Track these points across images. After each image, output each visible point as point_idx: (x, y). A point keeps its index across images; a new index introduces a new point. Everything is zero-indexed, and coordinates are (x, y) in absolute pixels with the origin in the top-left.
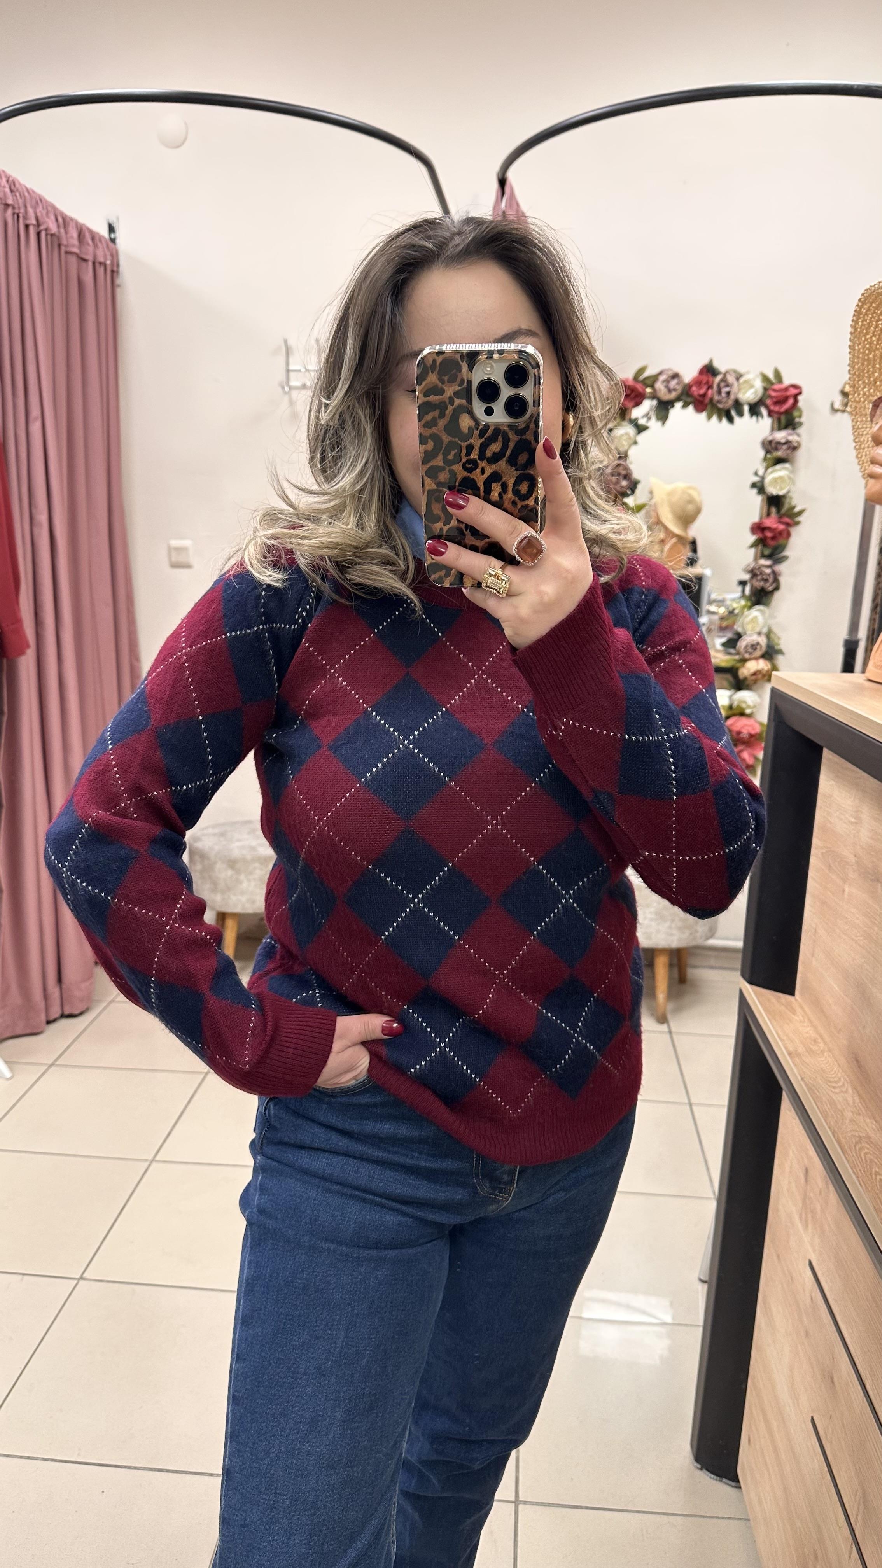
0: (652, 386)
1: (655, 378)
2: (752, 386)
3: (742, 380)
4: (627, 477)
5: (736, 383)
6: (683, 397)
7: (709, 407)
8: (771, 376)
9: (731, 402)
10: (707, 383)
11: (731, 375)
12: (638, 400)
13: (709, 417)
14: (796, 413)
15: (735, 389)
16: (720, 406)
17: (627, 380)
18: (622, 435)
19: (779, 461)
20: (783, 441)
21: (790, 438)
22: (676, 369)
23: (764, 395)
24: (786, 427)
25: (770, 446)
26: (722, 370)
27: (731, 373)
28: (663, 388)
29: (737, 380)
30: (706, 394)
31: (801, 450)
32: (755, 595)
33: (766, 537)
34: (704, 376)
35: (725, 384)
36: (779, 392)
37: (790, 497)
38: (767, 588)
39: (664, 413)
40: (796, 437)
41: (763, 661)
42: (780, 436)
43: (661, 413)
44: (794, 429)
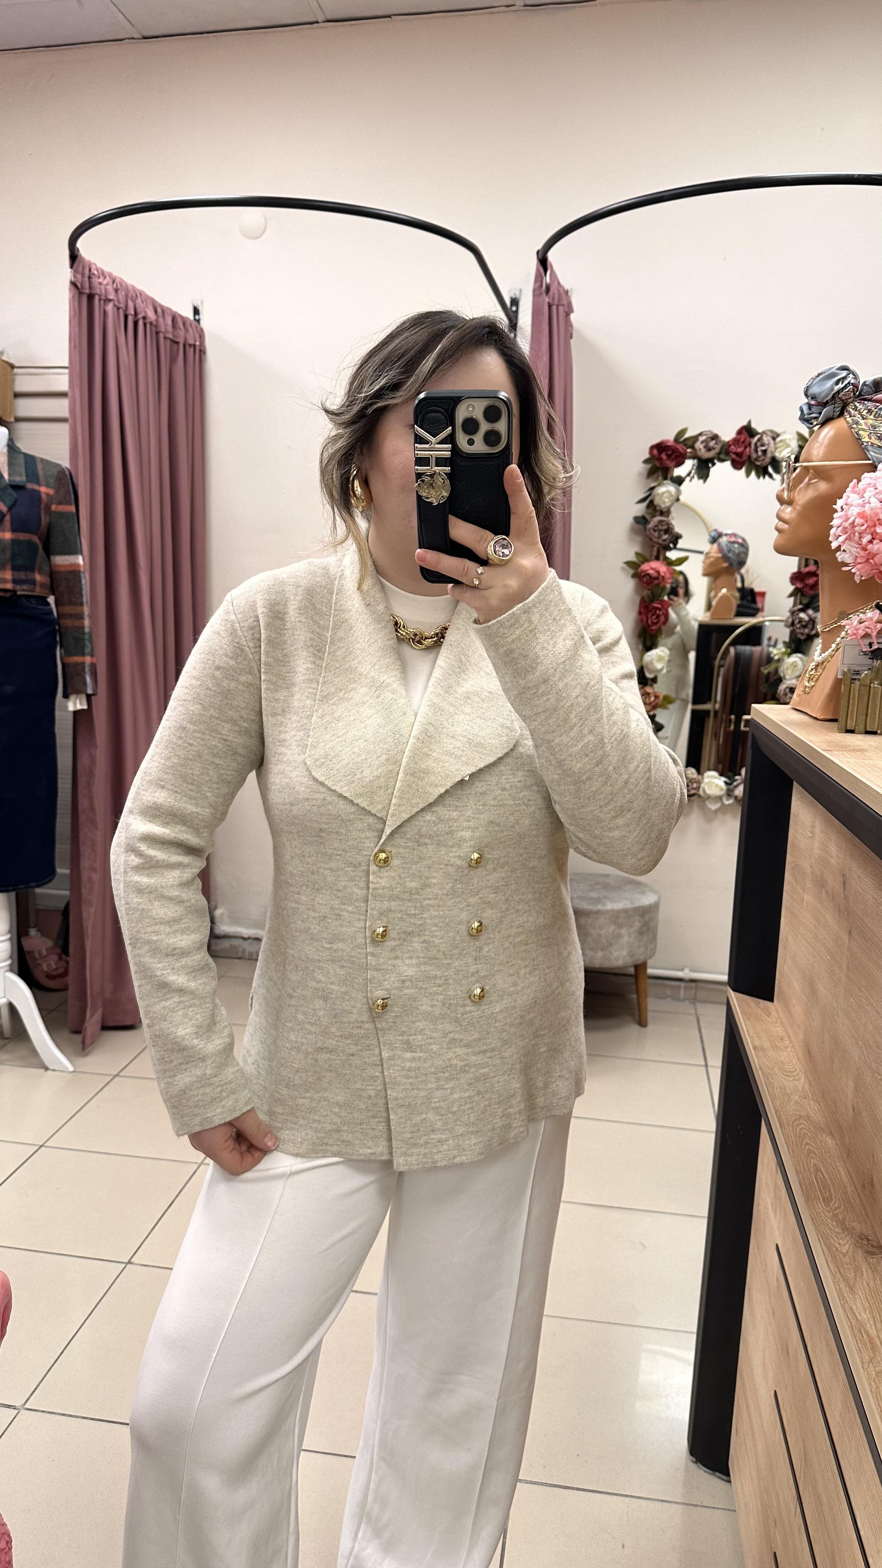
0: (693, 447)
1: (695, 438)
2: (788, 446)
3: (778, 440)
4: (669, 530)
5: (772, 442)
6: (722, 456)
7: (747, 464)
9: (768, 460)
10: (746, 442)
11: (768, 435)
12: (678, 460)
15: (771, 448)
16: (758, 463)
17: (668, 441)
18: (663, 493)
22: (716, 431)
26: (760, 430)
27: (769, 433)
28: (701, 447)
29: (774, 439)
30: (742, 453)
32: (794, 642)
33: (804, 586)
34: (742, 436)
35: (762, 443)
39: (705, 471)
43: (701, 472)
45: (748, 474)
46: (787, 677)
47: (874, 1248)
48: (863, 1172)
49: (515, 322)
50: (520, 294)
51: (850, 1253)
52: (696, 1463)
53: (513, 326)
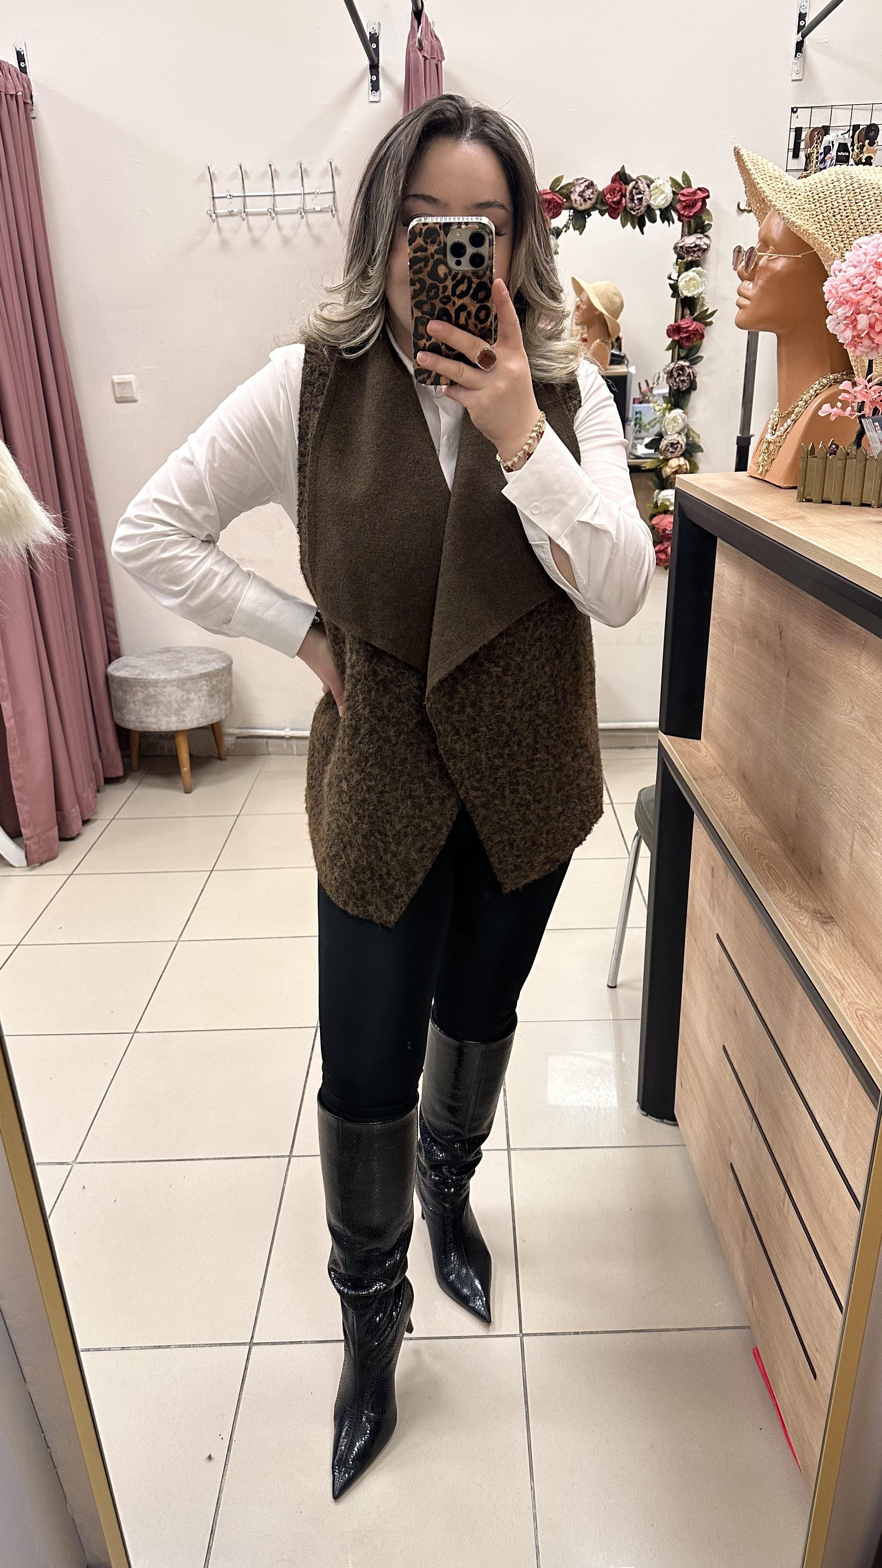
0: (568, 198)
1: (571, 187)
2: (663, 192)
3: (652, 187)
5: (647, 189)
6: (598, 206)
7: (622, 214)
8: (680, 181)
9: (643, 209)
10: (621, 190)
11: (642, 183)
12: (555, 211)
13: (624, 226)
14: (704, 217)
15: (646, 196)
16: (633, 213)
19: (690, 265)
20: (693, 245)
21: (698, 242)
22: (591, 179)
23: (673, 199)
24: (695, 232)
25: (681, 252)
26: (634, 178)
27: (643, 180)
28: (579, 198)
29: (649, 187)
30: (620, 202)
31: (711, 255)
32: (673, 396)
33: (682, 338)
34: (617, 184)
35: (637, 191)
36: (688, 196)
37: (703, 298)
38: (684, 389)
39: (581, 222)
40: (705, 240)
41: (682, 459)
42: (690, 240)
43: (578, 223)
44: (703, 232)
46: (669, 433)
47: (826, 918)
48: (809, 864)
49: (376, 61)
50: (379, 29)
51: (810, 925)
52: (647, 1116)
53: (374, 67)
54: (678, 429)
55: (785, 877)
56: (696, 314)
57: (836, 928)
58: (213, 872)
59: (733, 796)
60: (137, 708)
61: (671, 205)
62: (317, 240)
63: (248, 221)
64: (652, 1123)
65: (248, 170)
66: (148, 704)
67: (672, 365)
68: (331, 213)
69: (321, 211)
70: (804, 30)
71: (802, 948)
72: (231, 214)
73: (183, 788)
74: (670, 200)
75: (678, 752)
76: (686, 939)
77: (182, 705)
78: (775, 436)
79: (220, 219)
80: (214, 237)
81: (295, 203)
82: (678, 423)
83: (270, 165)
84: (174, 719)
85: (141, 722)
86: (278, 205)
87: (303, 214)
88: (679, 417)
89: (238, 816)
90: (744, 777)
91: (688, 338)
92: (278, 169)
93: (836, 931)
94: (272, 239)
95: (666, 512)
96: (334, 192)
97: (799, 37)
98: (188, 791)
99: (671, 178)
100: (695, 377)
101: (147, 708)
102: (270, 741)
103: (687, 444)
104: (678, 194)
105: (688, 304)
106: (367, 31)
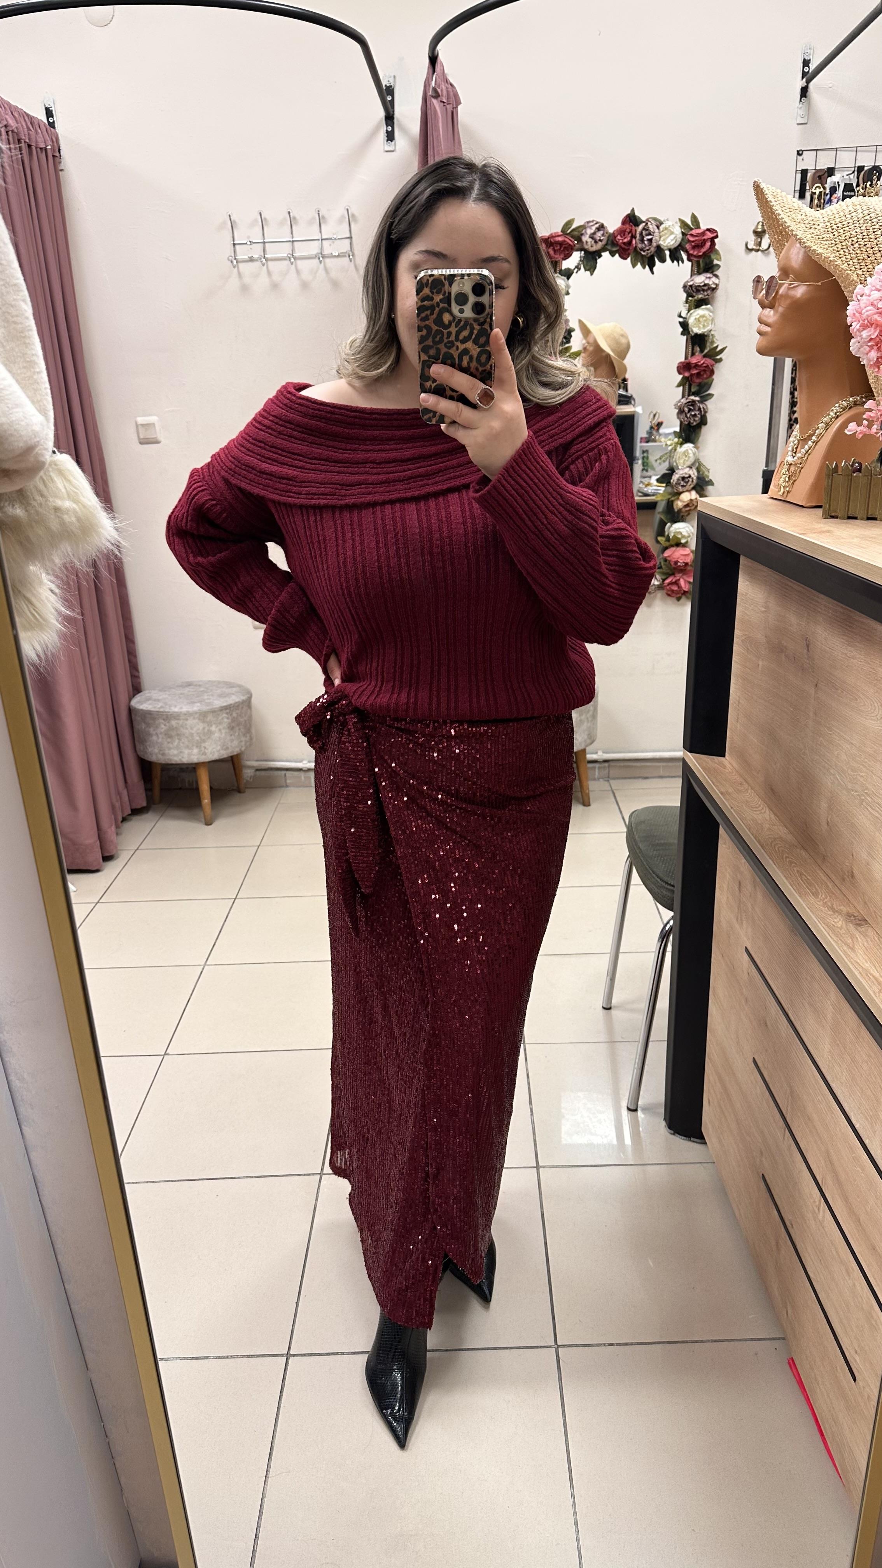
0: (579, 240)
1: (582, 229)
2: (672, 233)
3: (661, 228)
5: (657, 231)
6: (609, 247)
7: (632, 255)
8: (689, 222)
9: (653, 249)
10: (630, 232)
11: (652, 224)
12: (567, 252)
14: (713, 256)
15: (656, 237)
16: (643, 253)
17: (555, 235)
19: (699, 304)
20: (703, 284)
21: (707, 282)
22: (602, 221)
23: (682, 240)
24: (705, 272)
25: (691, 291)
26: (644, 219)
27: (652, 222)
28: (590, 240)
29: (658, 227)
30: (630, 243)
31: (719, 293)
32: (684, 431)
33: (692, 375)
34: (627, 226)
35: (647, 232)
36: (697, 236)
37: (712, 335)
38: (695, 424)
39: (592, 263)
40: (714, 280)
41: (694, 493)
42: (700, 280)
43: (589, 264)
44: (712, 272)
45: (634, 265)
46: (680, 467)
47: (860, 921)
48: (841, 869)
49: (392, 113)
50: (395, 81)
51: (844, 926)
52: (674, 1134)
53: (390, 118)
54: (689, 463)
55: (816, 883)
56: (706, 351)
57: (870, 929)
58: (237, 900)
59: (760, 809)
60: (160, 740)
61: (680, 245)
62: (335, 284)
63: (267, 268)
64: (679, 1142)
65: (268, 217)
66: (170, 737)
67: (684, 401)
68: (347, 259)
69: (338, 256)
70: (809, 77)
71: (838, 949)
72: (251, 260)
73: (203, 820)
74: (679, 240)
75: (704, 769)
76: (713, 955)
77: (203, 738)
78: (796, 458)
79: (241, 265)
80: (234, 283)
81: (313, 249)
82: (689, 457)
83: (289, 213)
84: (195, 751)
85: (163, 754)
86: (296, 250)
87: (321, 259)
88: (690, 451)
89: (259, 847)
90: (772, 790)
91: (698, 375)
92: (298, 217)
93: (870, 932)
94: (291, 283)
95: (678, 544)
96: (351, 238)
97: (803, 83)
98: (208, 823)
99: (680, 220)
100: (706, 412)
101: (169, 740)
102: (288, 773)
103: (698, 478)
104: (687, 235)
105: (698, 341)
106: (384, 83)
